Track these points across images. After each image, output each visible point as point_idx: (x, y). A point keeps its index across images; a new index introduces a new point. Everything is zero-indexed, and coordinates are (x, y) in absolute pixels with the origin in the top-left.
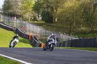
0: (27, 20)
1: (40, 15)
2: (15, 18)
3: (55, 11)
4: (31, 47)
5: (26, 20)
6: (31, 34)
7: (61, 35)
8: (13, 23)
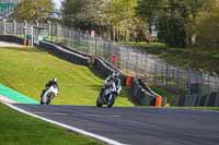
0: (123, 38)
1: (153, 27)
2: (93, 33)
3: (191, 16)
4: (132, 105)
5: (119, 38)
6: (132, 74)
7: (206, 76)
8: (87, 45)
